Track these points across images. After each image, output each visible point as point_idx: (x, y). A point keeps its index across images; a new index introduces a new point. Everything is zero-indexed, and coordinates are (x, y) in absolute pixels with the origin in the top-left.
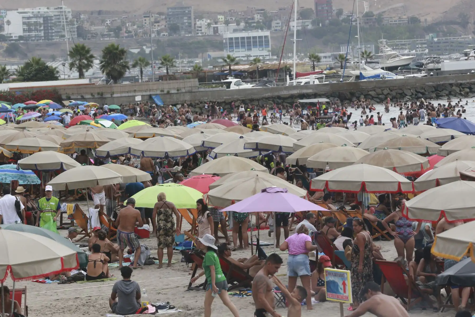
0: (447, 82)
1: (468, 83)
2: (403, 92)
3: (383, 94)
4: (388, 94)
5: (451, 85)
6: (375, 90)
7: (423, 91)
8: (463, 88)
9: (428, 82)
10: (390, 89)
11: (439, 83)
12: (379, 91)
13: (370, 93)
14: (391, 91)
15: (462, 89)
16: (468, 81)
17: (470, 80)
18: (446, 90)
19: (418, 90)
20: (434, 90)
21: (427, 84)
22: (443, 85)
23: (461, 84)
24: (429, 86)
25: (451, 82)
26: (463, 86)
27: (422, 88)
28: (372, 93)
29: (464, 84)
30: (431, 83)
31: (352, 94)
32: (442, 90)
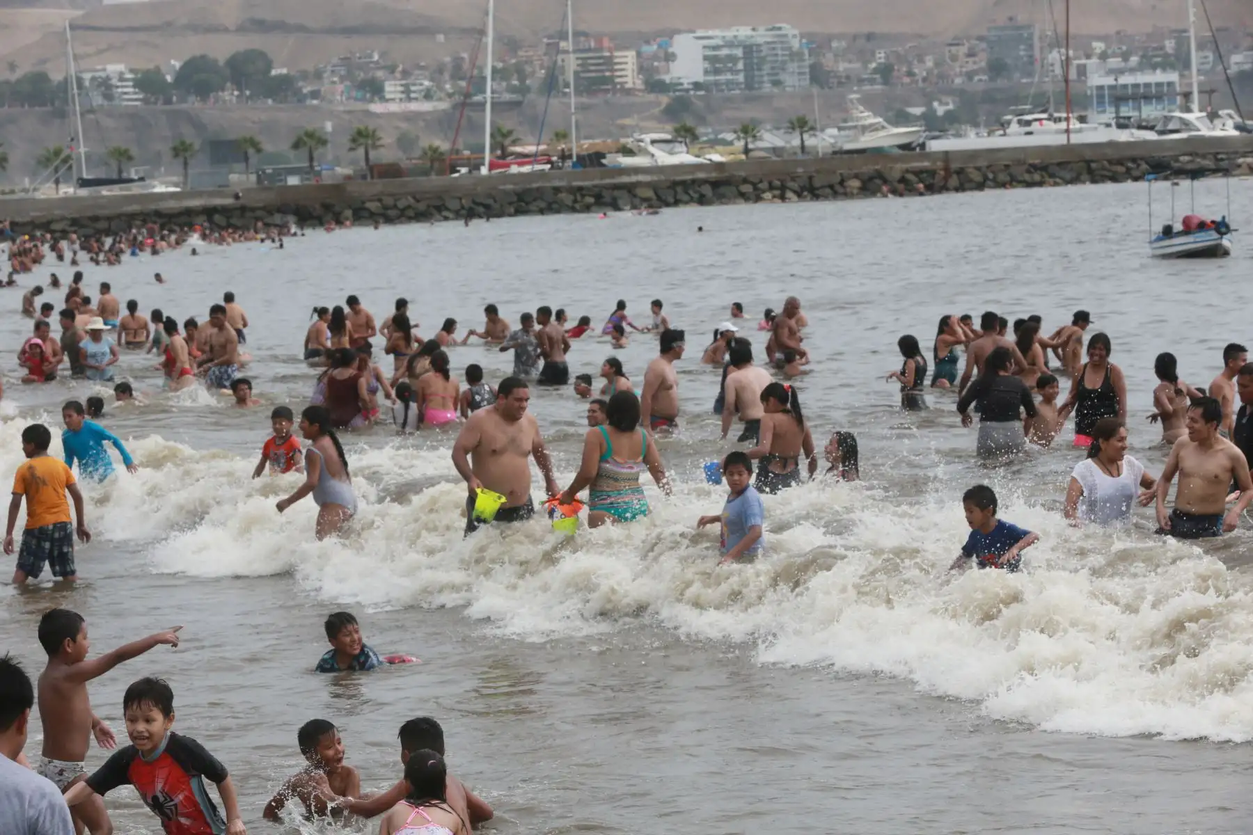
0: (548, 184)
1: (595, 186)
2: (444, 205)
3: (395, 206)
4: (409, 207)
5: (557, 190)
6: (380, 200)
7: (490, 201)
8: (583, 196)
9: (505, 184)
10: (414, 198)
11: (528, 186)
12: (389, 201)
13: (368, 205)
14: (418, 201)
15: (579, 198)
16: (597, 182)
17: (602, 179)
18: (542, 199)
19: (478, 200)
20: (515, 199)
21: (501, 187)
22: (538, 189)
23: (580, 189)
24: (506, 192)
25: (557, 183)
26: (584, 192)
27: (490, 196)
28: (373, 206)
29: (588, 188)
30: (510, 187)
31: (327, 207)
32: (535, 200)
